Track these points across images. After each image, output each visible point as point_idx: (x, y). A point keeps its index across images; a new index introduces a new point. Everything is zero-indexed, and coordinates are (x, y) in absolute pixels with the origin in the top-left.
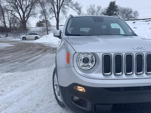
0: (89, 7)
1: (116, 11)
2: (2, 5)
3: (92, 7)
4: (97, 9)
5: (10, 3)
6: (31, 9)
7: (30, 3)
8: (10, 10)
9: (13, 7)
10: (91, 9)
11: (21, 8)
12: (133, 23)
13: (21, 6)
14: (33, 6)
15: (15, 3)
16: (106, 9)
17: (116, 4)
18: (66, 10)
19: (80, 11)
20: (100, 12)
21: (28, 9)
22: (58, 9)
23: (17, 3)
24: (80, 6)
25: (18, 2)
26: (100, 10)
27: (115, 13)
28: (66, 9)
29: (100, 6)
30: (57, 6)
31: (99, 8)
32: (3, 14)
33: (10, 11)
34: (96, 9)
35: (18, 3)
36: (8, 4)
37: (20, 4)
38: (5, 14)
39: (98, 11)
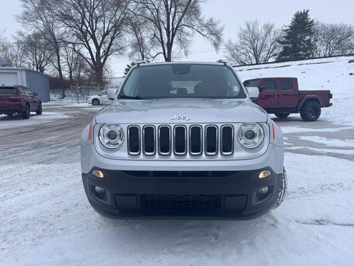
0: (245, 28)
1: (311, 34)
2: (56, 33)
3: (251, 27)
4: (264, 32)
5: (71, 27)
6: (113, 38)
7: (111, 25)
8: (70, 43)
9: (78, 35)
10: (250, 31)
11: (93, 37)
12: (350, 62)
13: (94, 32)
14: (118, 32)
15: (82, 26)
16: (286, 30)
17: (311, 17)
18: (188, 38)
19: (219, 39)
20: (272, 37)
21: (108, 38)
22: (168, 36)
23: (84, 27)
24: (218, 28)
25: (87, 24)
26: (272, 33)
27: (308, 38)
28: (187, 34)
29: (271, 23)
30: (168, 30)
31: (269, 29)
32: (58, 51)
33: (70, 45)
34: (260, 30)
35: (87, 28)
36: (68, 29)
37: (92, 29)
38: (62, 51)
39: (266, 36)
